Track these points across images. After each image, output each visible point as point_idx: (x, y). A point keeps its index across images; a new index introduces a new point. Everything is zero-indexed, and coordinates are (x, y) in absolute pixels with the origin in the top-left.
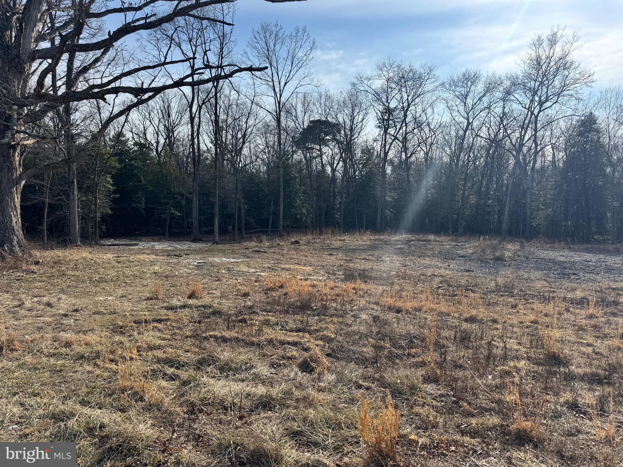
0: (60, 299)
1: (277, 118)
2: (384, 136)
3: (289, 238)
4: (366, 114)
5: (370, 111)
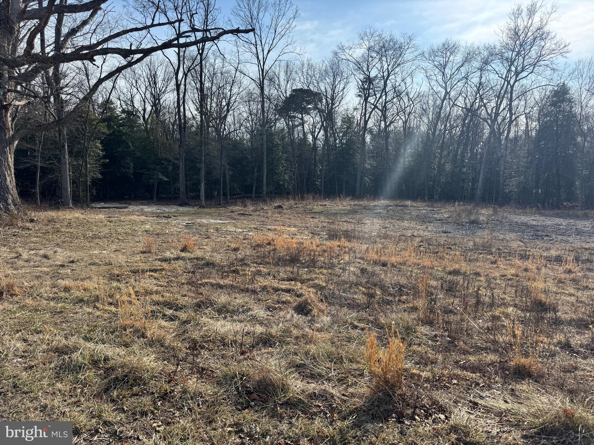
0: (55, 252)
1: (260, 85)
2: (364, 105)
3: (272, 203)
4: (347, 83)
5: (351, 80)
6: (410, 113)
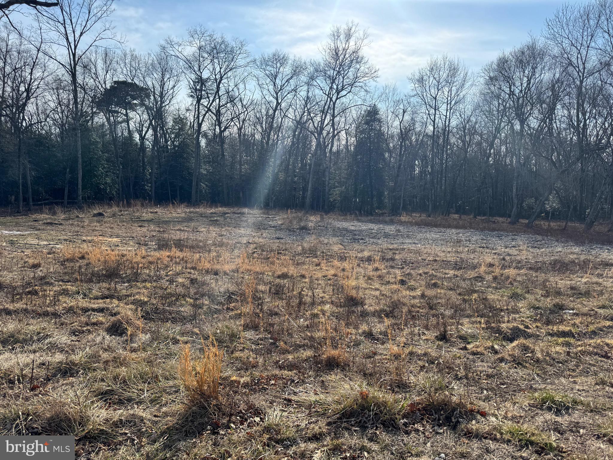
1: (72, 72)
2: (197, 107)
3: (90, 210)
5: (181, 79)
6: (244, 120)
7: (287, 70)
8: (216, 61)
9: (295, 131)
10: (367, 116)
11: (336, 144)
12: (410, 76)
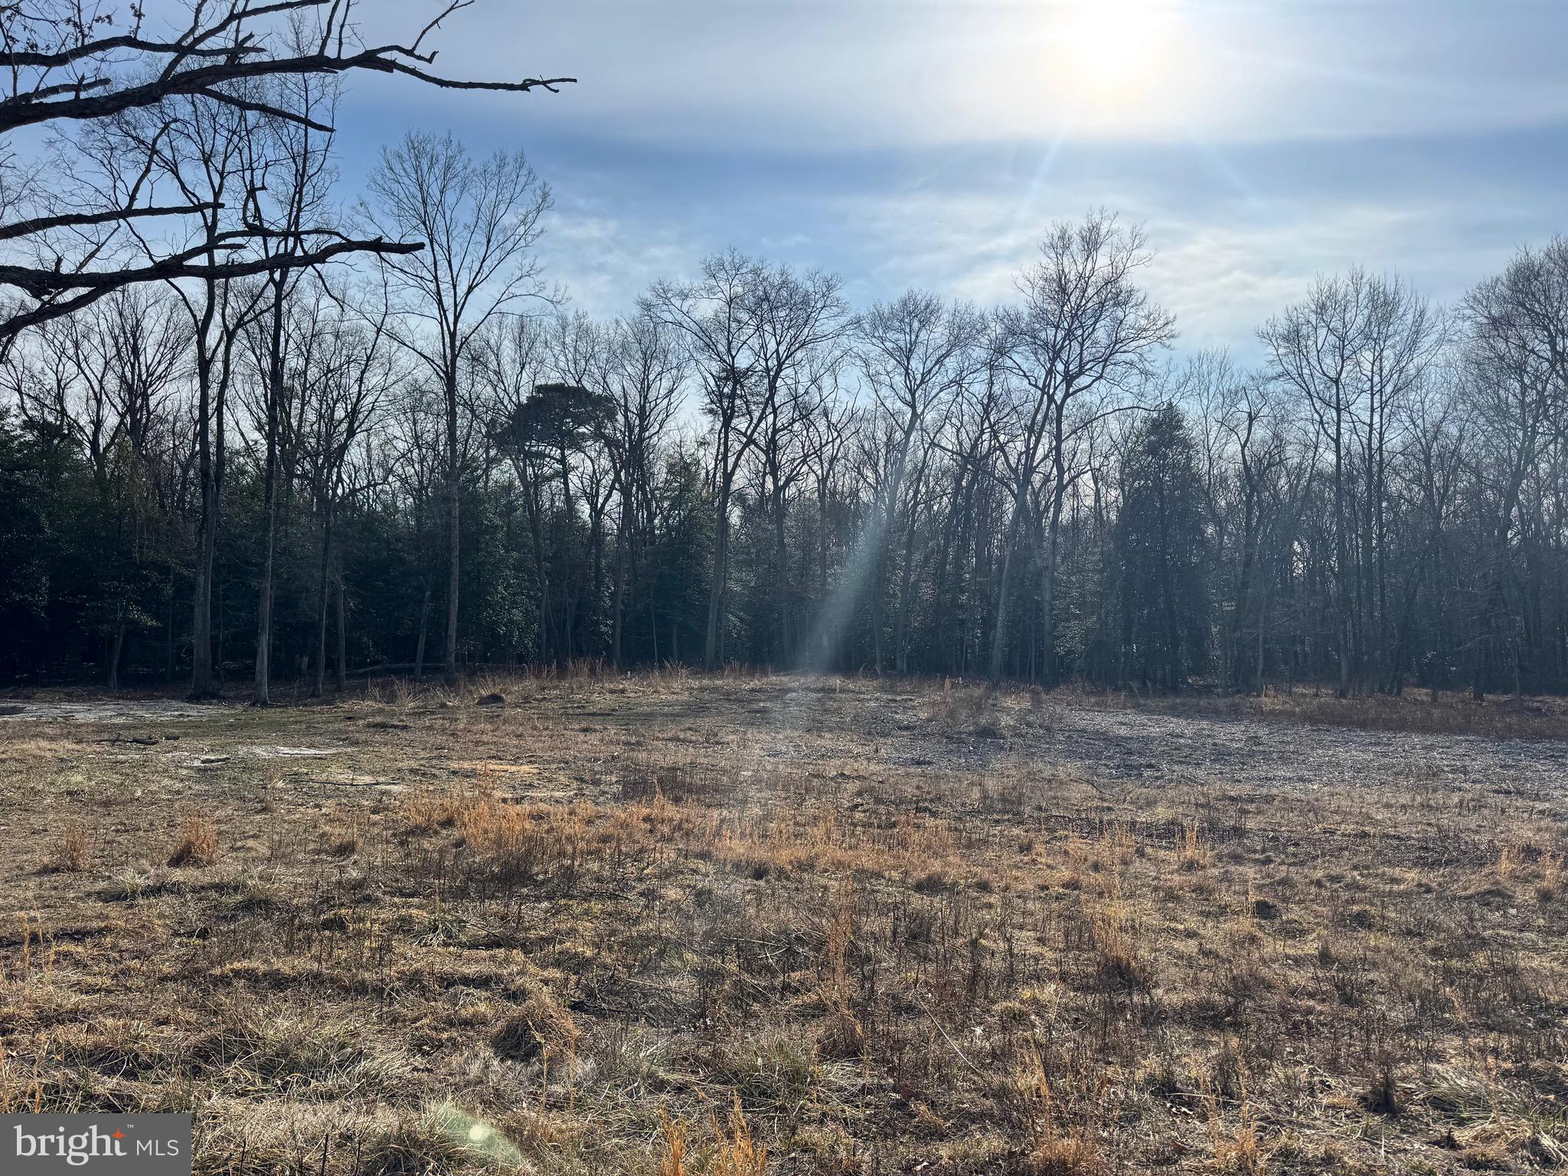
1: (446, 373)
2: (722, 435)
3: (473, 688)
4: (680, 378)
5: (687, 373)
6: (833, 459)
7: (938, 335)
8: (767, 327)
9: (958, 481)
10: (1149, 433)
11: (1067, 505)
12: (1264, 327)
